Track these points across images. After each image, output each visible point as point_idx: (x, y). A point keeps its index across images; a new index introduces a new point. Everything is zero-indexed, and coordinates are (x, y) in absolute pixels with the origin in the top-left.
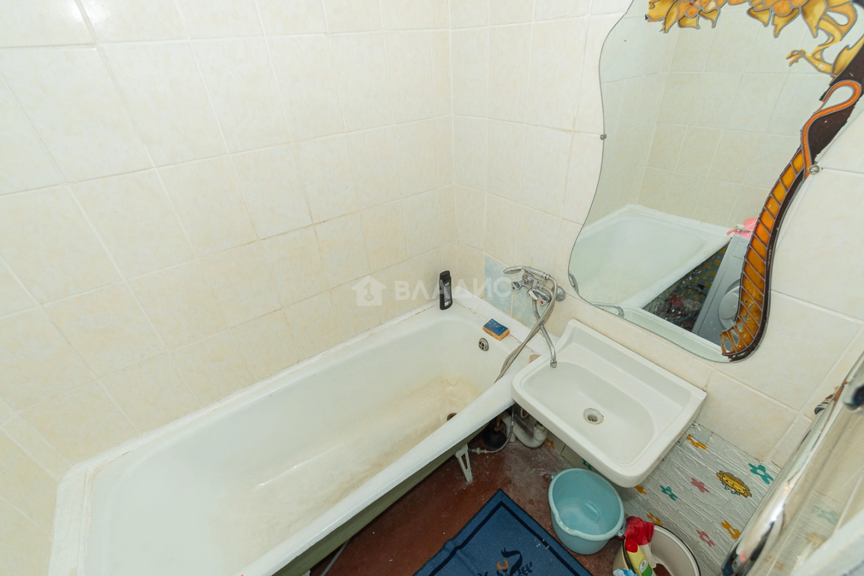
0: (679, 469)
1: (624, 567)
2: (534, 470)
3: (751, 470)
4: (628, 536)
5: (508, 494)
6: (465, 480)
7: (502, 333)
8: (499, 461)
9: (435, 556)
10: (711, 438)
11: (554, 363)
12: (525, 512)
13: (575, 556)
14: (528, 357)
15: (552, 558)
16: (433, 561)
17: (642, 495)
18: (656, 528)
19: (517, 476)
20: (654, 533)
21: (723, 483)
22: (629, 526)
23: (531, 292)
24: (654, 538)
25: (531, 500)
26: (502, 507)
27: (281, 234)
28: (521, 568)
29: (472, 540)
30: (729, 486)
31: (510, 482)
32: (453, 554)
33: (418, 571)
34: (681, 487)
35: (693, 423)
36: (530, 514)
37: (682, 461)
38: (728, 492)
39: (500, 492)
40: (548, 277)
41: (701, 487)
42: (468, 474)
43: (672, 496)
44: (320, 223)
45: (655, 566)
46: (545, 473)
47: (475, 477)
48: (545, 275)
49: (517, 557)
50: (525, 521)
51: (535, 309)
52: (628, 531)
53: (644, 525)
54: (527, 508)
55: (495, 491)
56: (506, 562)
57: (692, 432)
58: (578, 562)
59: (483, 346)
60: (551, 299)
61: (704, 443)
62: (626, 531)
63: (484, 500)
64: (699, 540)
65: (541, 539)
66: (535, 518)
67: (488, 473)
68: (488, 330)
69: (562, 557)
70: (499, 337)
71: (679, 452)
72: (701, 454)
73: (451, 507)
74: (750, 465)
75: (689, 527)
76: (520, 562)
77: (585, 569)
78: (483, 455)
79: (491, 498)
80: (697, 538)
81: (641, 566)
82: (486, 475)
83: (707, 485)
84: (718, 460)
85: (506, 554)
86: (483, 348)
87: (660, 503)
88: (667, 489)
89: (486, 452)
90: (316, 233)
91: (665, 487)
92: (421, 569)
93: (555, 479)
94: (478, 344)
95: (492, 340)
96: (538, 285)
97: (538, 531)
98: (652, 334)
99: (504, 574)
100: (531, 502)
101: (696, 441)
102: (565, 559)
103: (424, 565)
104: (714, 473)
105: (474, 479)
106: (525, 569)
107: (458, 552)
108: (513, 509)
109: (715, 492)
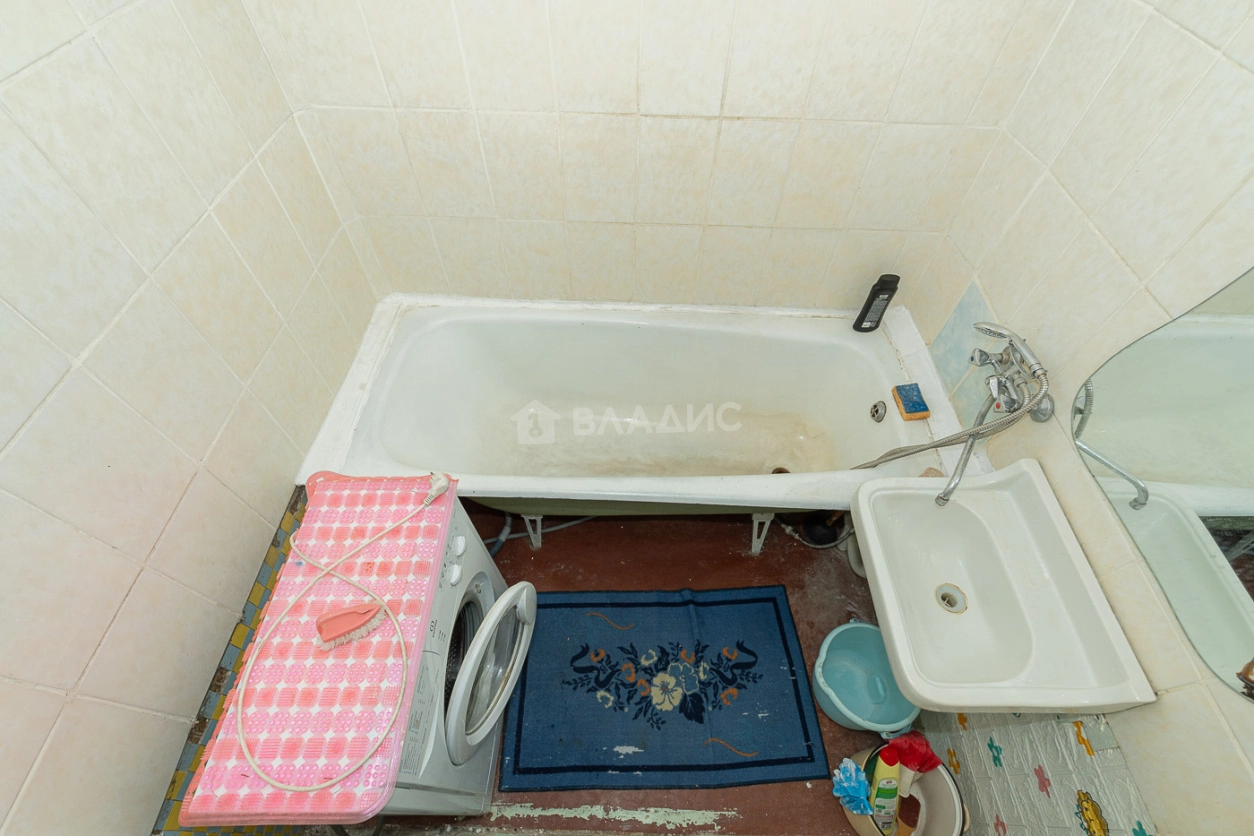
0: (1031, 742)
1: (861, 765)
2: (843, 597)
3: (1134, 830)
4: (893, 744)
5: (789, 597)
6: (750, 548)
7: (914, 412)
8: (808, 557)
9: (667, 592)
10: (1110, 751)
11: (943, 499)
12: (795, 627)
13: (817, 710)
14: (924, 468)
15: (790, 691)
16: (662, 594)
17: (960, 726)
18: (940, 768)
19: (815, 588)
20: (935, 769)
21: (1078, 806)
22: (905, 738)
23: (994, 382)
24: (930, 775)
25: (812, 623)
26: (771, 605)
27: (671, 117)
28: (747, 671)
29: (714, 608)
30: (1083, 815)
31: (802, 587)
32: (685, 603)
33: (642, 591)
34: (1016, 762)
35: (1100, 714)
36: (799, 634)
37: (1045, 739)
38: (1076, 821)
39: (781, 588)
40: (1039, 372)
41: (1044, 784)
42: (757, 545)
43: (996, 760)
44: (732, 118)
45: (906, 796)
46: (854, 610)
47: (763, 553)
48: (1036, 367)
49: (752, 659)
50: (789, 636)
51: (984, 409)
52: (899, 741)
53: (926, 753)
54: (801, 626)
55: (777, 584)
56: (736, 654)
57: (1089, 722)
58: (817, 718)
59: (877, 413)
60: (1019, 408)
61: (1095, 748)
62: (896, 739)
63: (756, 582)
64: (992, 825)
65: (791, 664)
66: (801, 642)
67: (783, 560)
68: (897, 396)
69: (802, 699)
70: (905, 414)
71: (1049, 728)
72: (1079, 755)
73: (715, 562)
74: (1139, 824)
75: (991, 803)
76: (750, 665)
77: (820, 730)
78: (791, 538)
79: (766, 587)
80: (991, 822)
81: (884, 782)
82: (779, 560)
83: (1054, 788)
84: (1096, 780)
85: (740, 647)
86: (873, 416)
87: (975, 752)
88: (996, 748)
89: (797, 536)
90: (719, 133)
91: (996, 744)
92: (646, 592)
93: (852, 624)
94: (871, 406)
95: (894, 412)
96: (1016, 376)
97: (795, 656)
98: (1144, 564)
99: (725, 661)
100: (811, 625)
101: (1084, 735)
102: (804, 703)
103: (652, 591)
104: (1076, 787)
105: (761, 554)
106: (751, 675)
107: (691, 606)
108: (784, 615)
109: (1057, 803)
